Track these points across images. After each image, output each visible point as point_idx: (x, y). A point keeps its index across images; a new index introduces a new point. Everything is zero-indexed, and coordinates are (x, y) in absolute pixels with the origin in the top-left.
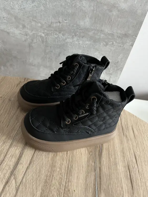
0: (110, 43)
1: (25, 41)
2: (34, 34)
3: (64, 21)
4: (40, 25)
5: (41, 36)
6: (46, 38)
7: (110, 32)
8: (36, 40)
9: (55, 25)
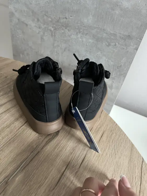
0: (112, 44)
5: (51, 30)
6: (55, 32)
7: (113, 32)
8: (47, 33)
9: (62, 21)
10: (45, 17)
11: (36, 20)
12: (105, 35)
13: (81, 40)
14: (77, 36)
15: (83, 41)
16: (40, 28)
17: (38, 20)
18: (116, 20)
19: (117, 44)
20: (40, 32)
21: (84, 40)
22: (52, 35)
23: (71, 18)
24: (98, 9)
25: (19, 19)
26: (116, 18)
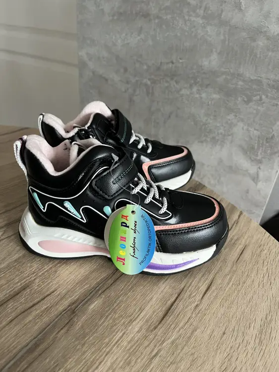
0: (254, 98)
1: (125, 91)
2: (137, 81)
3: (179, 60)
4: (145, 67)
5: (146, 85)
6: (153, 88)
7: (255, 78)
8: (140, 91)
9: (165, 67)
10: (137, 65)
11: (122, 70)
12: (240, 83)
13: (197, 96)
14: (191, 90)
15: (201, 98)
16: (128, 83)
17: (126, 70)
18: (260, 57)
19: (263, 97)
20: (128, 89)
21: (204, 95)
22: (148, 93)
23: (181, 61)
24: (227, 42)
25: (93, 73)
26: (260, 54)
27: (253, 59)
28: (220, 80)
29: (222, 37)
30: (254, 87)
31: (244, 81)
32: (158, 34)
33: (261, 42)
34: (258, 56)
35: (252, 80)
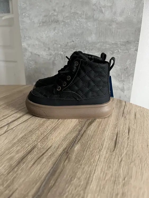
0: (115, 51)
1: (50, 59)
2: (56, 53)
3: (76, 39)
4: (59, 46)
5: (61, 54)
7: (114, 42)
8: (58, 58)
9: (70, 44)
10: (55, 45)
11: (47, 49)
12: (108, 46)
16: (51, 55)
17: (49, 49)
19: (119, 50)
24: (98, 28)
25: (31, 53)
26: (114, 31)
27: (111, 34)
28: (98, 46)
29: (96, 26)
30: (114, 46)
31: (109, 44)
32: (64, 29)
33: (114, 26)
34: (114, 32)
35: (113, 43)
